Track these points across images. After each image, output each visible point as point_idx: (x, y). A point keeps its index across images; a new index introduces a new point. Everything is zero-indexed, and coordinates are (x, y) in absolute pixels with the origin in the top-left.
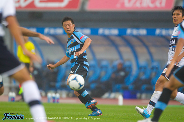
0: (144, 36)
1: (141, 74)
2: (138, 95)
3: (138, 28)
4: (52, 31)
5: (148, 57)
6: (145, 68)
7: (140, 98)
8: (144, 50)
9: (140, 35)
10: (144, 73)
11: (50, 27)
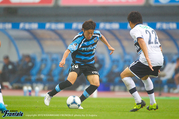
0: (116, 30)
1: (114, 67)
2: (112, 88)
3: (110, 22)
4: (27, 26)
5: (120, 50)
6: (118, 61)
7: (114, 91)
8: (117, 43)
9: (113, 29)
10: (117, 66)
11: (25, 22)
